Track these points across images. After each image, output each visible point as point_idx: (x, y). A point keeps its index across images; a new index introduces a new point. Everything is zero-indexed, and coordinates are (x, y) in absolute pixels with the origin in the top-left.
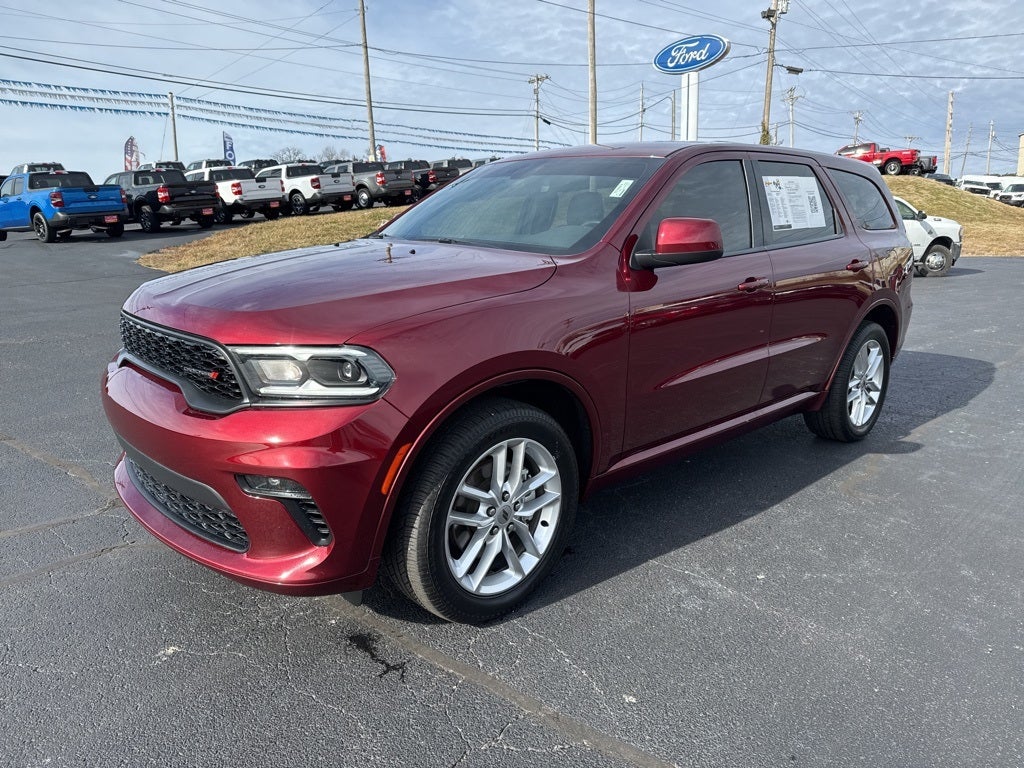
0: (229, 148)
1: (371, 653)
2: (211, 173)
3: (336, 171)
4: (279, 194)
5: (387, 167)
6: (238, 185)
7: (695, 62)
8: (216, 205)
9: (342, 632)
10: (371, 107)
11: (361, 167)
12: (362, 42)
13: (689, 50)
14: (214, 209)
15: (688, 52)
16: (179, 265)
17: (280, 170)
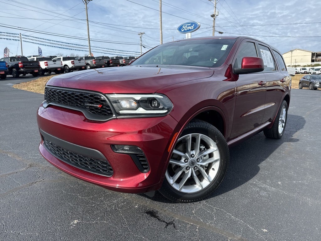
0: (40, 52)
1: (157, 218)
2: (37, 58)
3: (79, 59)
4: (61, 66)
5: (96, 58)
6: (47, 63)
7: (190, 30)
8: (39, 69)
9: (142, 210)
10: (89, 40)
11: (87, 58)
12: (86, 19)
13: (188, 26)
14: (38, 70)
15: (188, 27)
16: (28, 88)
17: (60, 58)
